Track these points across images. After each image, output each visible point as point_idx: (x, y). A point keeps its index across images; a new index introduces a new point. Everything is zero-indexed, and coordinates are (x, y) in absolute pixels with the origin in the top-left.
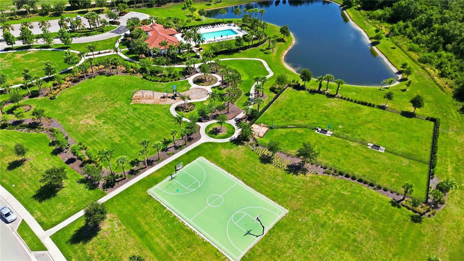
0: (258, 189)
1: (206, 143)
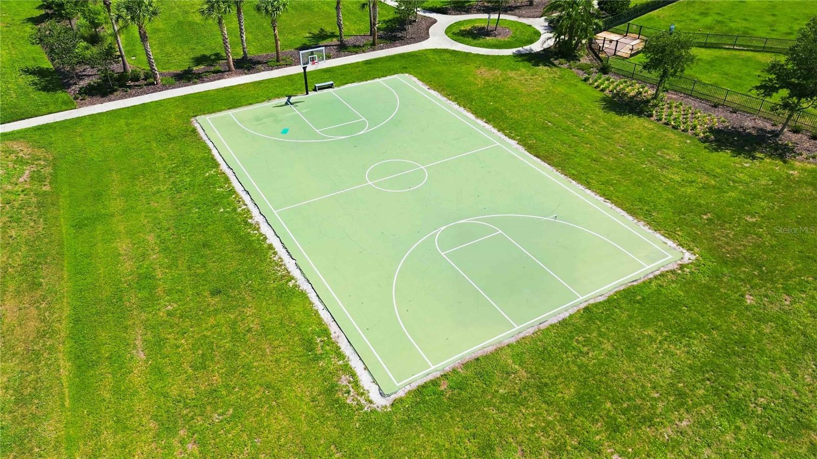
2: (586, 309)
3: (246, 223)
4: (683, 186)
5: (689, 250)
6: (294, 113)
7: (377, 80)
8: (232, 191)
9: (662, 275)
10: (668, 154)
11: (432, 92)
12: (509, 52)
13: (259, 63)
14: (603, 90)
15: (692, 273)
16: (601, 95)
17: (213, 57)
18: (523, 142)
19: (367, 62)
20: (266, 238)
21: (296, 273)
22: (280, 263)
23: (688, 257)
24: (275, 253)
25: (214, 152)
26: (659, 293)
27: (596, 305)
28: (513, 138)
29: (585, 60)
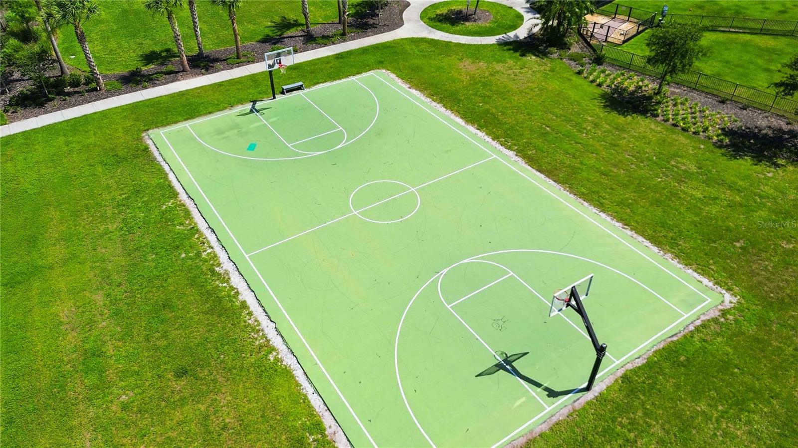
0: (583, 190)
1: (415, 41)
2: (626, 378)
3: (213, 272)
4: (707, 205)
5: (729, 290)
6: (260, 124)
7: (351, 78)
8: (195, 230)
9: (705, 325)
10: (684, 164)
11: (414, 92)
12: (492, 40)
13: (218, 60)
14: (600, 85)
15: (736, 321)
16: (599, 91)
17: (164, 54)
18: (521, 153)
19: (339, 56)
20: (237, 293)
21: (277, 342)
22: (256, 329)
23: (729, 299)
24: (250, 314)
25: (171, 177)
26: (704, 350)
27: (636, 371)
28: (510, 148)
29: (575, 49)
